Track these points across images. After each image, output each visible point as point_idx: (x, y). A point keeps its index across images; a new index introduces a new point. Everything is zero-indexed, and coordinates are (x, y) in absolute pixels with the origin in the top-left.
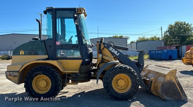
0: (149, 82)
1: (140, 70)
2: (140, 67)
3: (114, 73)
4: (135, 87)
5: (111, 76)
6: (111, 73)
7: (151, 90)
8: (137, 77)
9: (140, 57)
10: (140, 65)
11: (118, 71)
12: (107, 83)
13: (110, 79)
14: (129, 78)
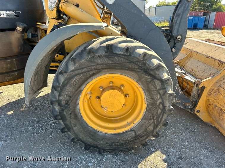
0: (195, 89)
1: (172, 51)
2: (175, 44)
3: (85, 70)
4: (157, 119)
5: (73, 81)
6: (71, 67)
7: (197, 108)
8: (169, 87)
9: (178, 15)
10: (175, 39)
11: (99, 62)
12: (60, 104)
13: (68, 90)
14: (141, 89)
